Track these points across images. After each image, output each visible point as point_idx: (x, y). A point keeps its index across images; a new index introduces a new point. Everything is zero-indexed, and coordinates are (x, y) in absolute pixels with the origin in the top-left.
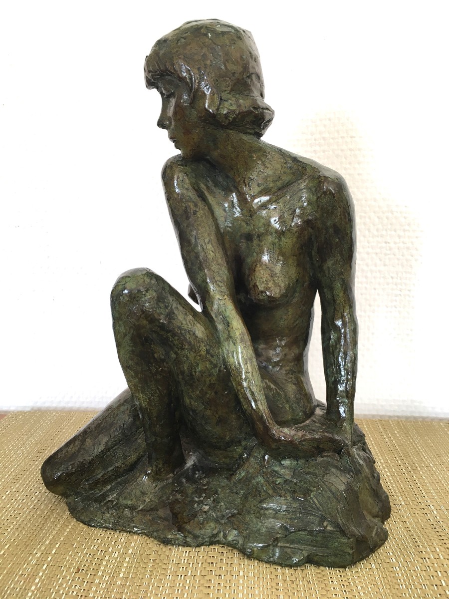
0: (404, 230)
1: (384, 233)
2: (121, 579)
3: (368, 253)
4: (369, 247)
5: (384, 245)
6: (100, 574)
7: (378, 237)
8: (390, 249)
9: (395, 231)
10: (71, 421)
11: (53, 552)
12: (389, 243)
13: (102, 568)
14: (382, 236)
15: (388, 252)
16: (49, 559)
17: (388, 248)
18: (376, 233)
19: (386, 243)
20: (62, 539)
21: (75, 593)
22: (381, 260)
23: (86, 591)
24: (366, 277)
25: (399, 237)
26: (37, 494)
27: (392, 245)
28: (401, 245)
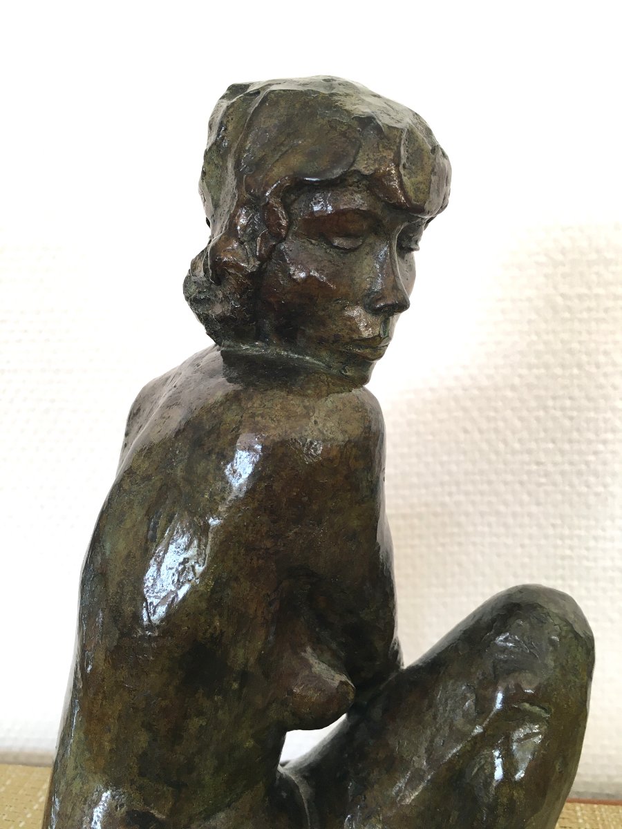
0: (570, 441)
1: (533, 445)
3: (506, 483)
5: (534, 467)
7: (523, 453)
8: (546, 475)
9: (553, 441)
12: (543, 464)
14: (529, 452)
15: (543, 480)
17: (542, 473)
18: (517, 446)
19: (537, 463)
22: (529, 494)
24: (506, 525)
25: (562, 452)
27: (550, 468)
28: (567, 467)
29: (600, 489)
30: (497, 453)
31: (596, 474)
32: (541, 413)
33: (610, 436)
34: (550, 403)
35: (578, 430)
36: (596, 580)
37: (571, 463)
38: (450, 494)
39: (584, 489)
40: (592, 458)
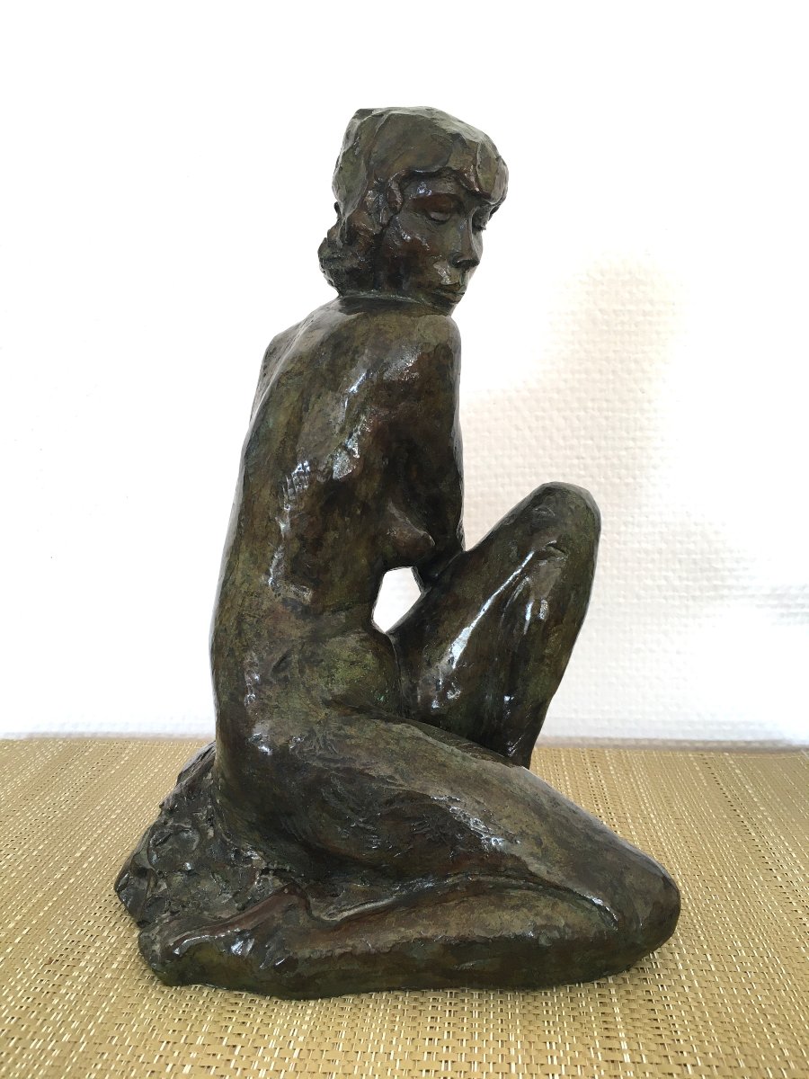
0: (606, 438)
1: (575, 442)
2: (114, 971)
4: (551, 465)
5: (575, 461)
6: (82, 964)
7: (566, 449)
8: (586, 467)
9: (592, 439)
10: (86, 754)
11: (17, 941)
12: (583, 458)
13: (88, 957)
14: (572, 448)
16: (8, 950)
17: (582, 466)
19: (578, 458)
20: (34, 922)
21: (38, 990)
23: (56, 986)
25: (599, 448)
26: (8, 857)
27: (589, 461)
28: (603, 461)
29: (630, 480)
30: (544, 449)
31: (627, 468)
32: (582, 413)
33: (638, 434)
34: (590, 404)
35: (613, 429)
36: (626, 561)
37: (606, 458)
38: (503, 485)
39: (617, 481)
40: (623, 453)
